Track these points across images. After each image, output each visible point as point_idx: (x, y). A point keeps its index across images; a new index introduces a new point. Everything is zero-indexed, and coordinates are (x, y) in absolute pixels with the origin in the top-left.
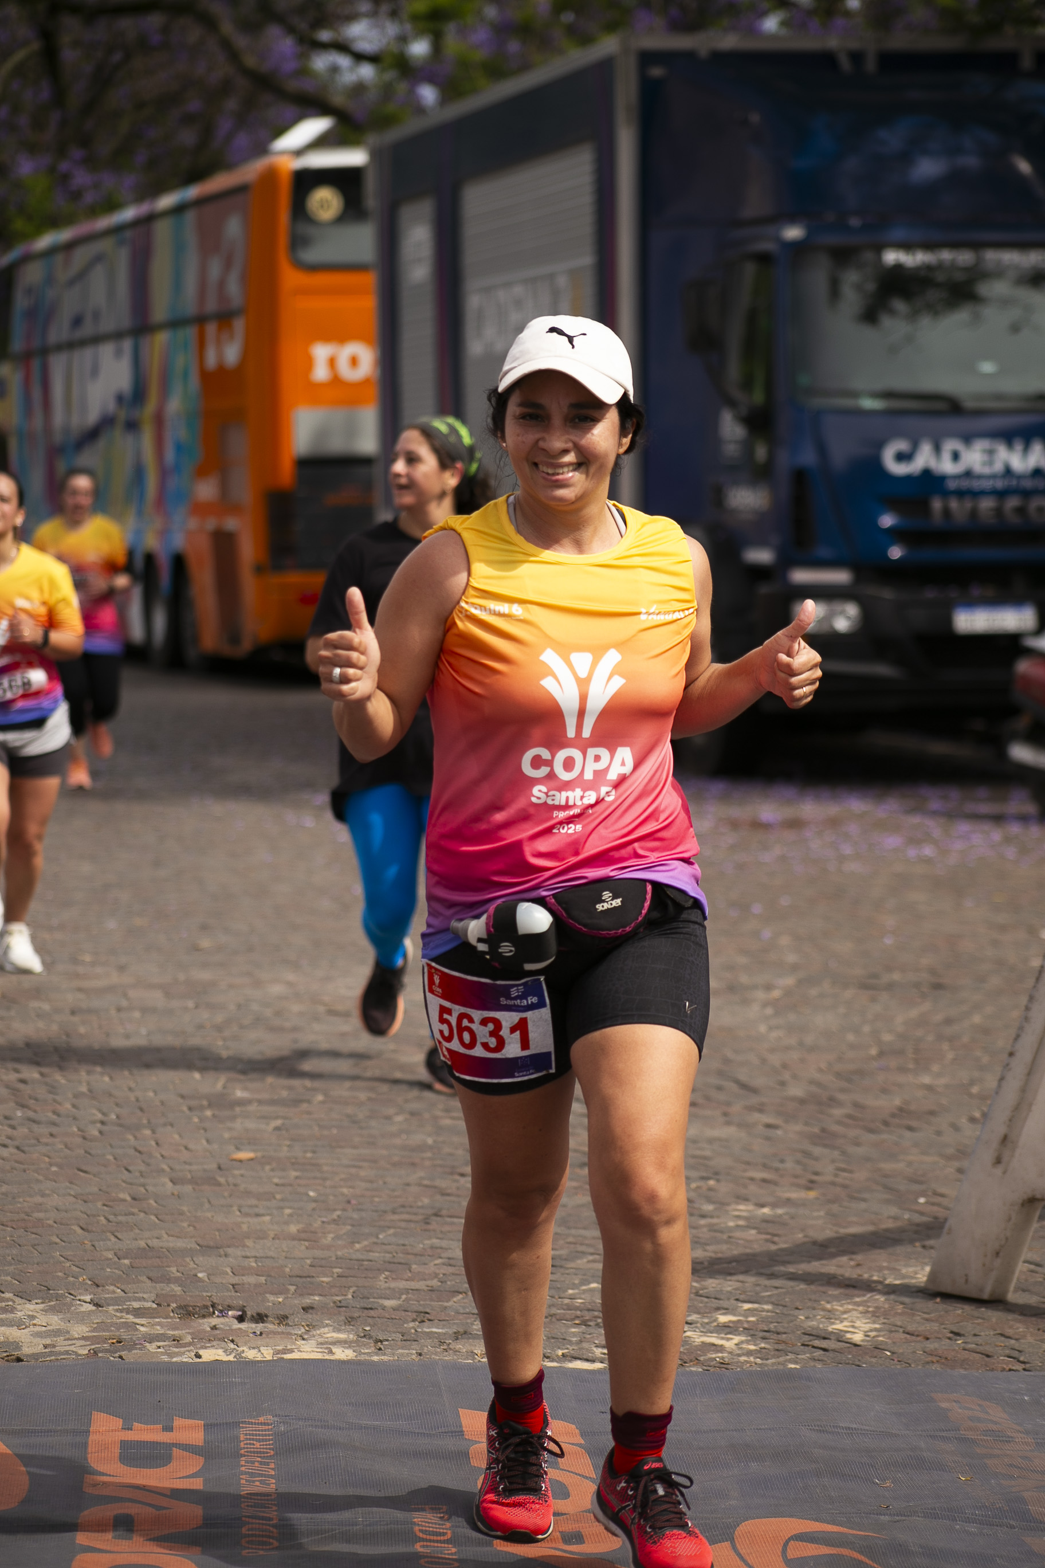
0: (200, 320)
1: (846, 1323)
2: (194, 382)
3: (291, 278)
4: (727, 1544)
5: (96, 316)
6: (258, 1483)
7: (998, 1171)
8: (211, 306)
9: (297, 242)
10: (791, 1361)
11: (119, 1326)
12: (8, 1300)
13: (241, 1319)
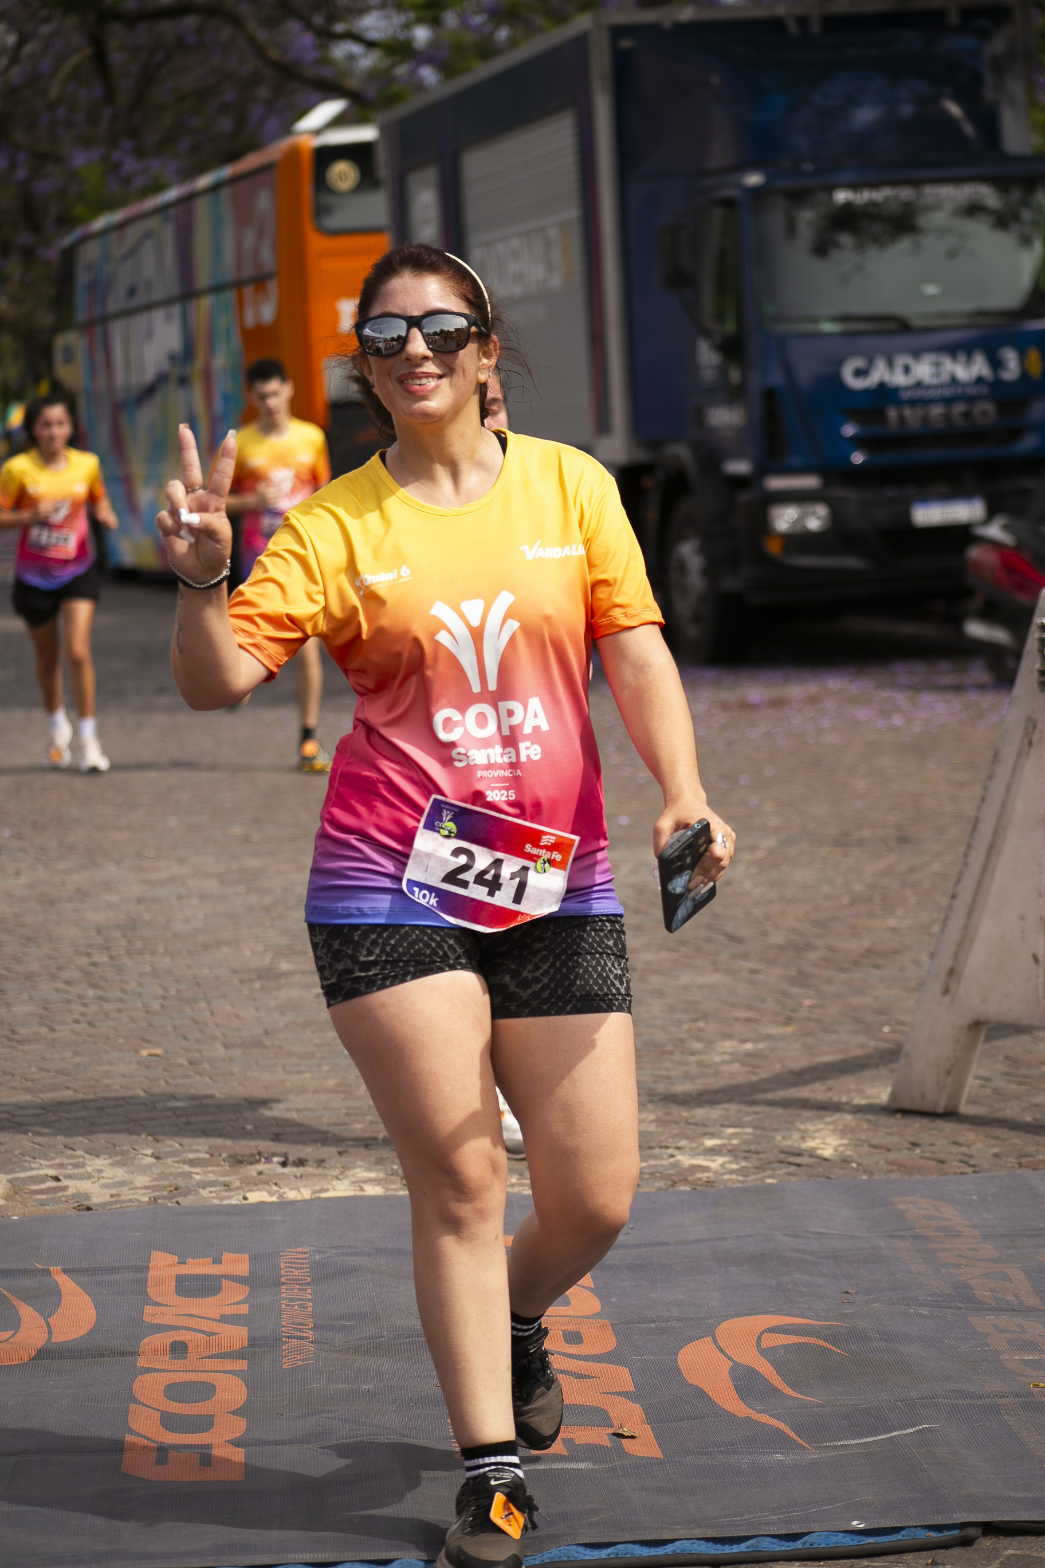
0: (239, 284)
1: (818, 1141)
2: (236, 340)
3: (316, 243)
4: (709, 1339)
5: (148, 285)
6: (296, 1307)
7: (947, 1000)
8: (248, 271)
9: (320, 211)
10: (768, 1177)
11: (176, 1176)
12: (79, 1157)
13: (284, 1164)
